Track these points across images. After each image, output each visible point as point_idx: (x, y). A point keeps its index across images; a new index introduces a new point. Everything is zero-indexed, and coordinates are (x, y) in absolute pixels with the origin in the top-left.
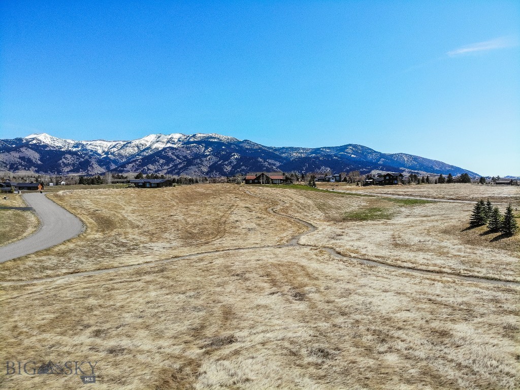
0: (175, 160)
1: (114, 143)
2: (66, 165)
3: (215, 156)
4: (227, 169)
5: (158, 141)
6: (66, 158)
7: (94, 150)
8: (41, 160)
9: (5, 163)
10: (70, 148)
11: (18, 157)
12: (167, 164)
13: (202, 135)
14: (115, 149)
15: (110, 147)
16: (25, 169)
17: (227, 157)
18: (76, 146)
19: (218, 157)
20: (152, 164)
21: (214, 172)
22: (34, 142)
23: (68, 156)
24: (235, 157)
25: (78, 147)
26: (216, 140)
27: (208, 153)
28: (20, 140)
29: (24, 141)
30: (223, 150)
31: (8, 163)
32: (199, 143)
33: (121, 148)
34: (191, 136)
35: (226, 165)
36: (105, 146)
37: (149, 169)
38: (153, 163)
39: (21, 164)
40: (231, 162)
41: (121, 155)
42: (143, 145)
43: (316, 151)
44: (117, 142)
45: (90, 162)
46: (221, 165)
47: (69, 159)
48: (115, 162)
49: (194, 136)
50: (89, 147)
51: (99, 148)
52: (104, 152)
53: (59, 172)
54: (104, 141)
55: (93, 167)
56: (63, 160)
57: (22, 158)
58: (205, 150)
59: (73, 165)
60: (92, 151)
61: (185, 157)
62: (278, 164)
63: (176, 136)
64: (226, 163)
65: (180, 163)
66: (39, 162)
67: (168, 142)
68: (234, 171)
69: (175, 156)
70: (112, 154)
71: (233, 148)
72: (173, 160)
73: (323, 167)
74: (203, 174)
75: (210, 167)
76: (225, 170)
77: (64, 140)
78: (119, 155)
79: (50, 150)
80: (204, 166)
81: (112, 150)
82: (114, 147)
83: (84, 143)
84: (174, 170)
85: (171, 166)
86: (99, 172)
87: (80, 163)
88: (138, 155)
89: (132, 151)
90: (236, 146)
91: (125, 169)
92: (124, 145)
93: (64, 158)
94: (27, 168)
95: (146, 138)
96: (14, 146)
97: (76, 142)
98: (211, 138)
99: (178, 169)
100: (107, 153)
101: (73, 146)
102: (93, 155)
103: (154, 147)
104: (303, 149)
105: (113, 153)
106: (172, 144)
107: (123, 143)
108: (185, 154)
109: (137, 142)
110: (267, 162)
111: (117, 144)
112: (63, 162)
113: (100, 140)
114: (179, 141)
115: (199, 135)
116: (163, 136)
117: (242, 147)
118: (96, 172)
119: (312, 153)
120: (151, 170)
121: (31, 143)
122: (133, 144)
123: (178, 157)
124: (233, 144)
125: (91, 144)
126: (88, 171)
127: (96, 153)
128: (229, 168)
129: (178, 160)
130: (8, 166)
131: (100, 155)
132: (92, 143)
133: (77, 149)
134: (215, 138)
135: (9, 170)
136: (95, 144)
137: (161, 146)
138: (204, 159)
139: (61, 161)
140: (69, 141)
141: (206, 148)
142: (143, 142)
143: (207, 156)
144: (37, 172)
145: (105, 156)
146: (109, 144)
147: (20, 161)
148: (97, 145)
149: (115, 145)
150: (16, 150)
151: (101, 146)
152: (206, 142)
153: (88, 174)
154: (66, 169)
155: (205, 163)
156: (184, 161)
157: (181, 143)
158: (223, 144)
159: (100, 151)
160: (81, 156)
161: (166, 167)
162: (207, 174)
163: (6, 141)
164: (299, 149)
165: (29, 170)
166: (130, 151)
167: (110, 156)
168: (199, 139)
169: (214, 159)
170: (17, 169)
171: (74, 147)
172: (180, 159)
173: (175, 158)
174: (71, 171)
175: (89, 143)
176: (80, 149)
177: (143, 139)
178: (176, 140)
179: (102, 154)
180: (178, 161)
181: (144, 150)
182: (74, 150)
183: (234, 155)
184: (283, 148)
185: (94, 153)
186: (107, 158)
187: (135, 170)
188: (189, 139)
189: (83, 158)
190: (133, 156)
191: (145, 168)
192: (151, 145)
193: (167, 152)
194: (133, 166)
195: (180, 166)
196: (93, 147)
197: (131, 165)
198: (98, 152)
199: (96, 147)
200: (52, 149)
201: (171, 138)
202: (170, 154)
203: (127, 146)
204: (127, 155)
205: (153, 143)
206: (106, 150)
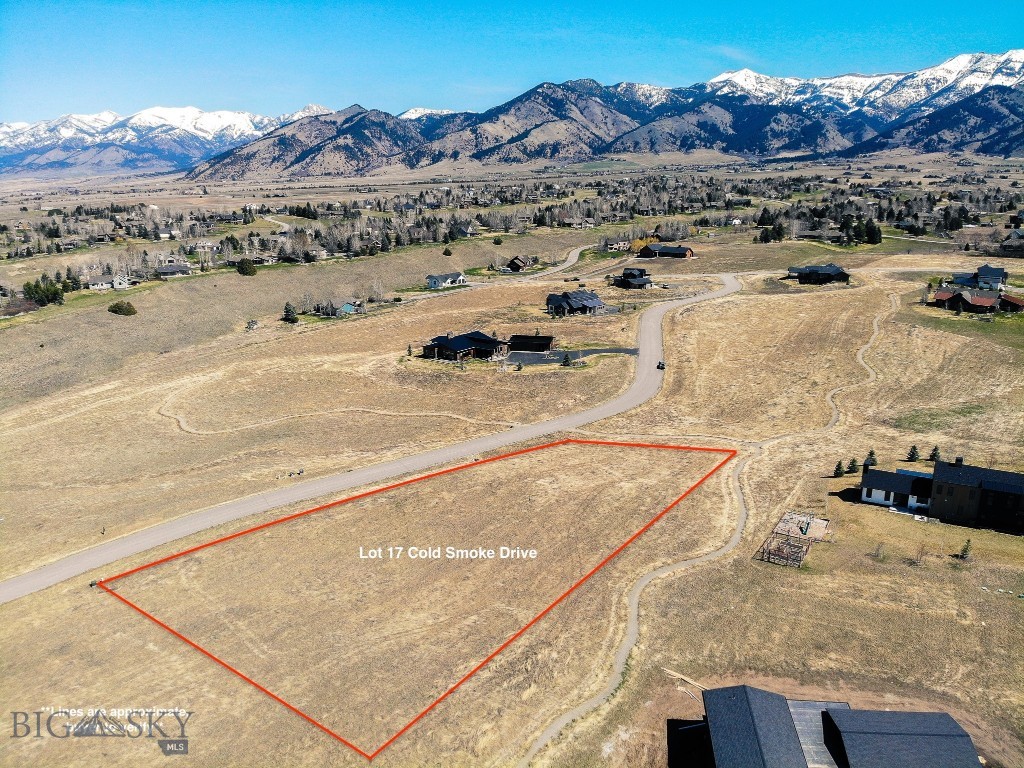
0: (1005, 117)
1: (878, 80)
2: (776, 135)
5: (975, 71)
6: (778, 121)
7: (835, 97)
8: (734, 126)
9: (674, 137)
10: (789, 97)
11: (695, 123)
12: (984, 127)
14: (879, 93)
15: (869, 89)
16: (705, 146)
18: (800, 91)
20: (951, 128)
22: (726, 90)
23: (783, 116)
25: (804, 93)
28: (702, 87)
29: (709, 90)
31: (677, 135)
33: (891, 91)
36: (858, 87)
37: (941, 140)
39: (699, 137)
41: (890, 107)
42: (939, 81)
44: (884, 78)
45: (822, 127)
47: (783, 122)
48: (874, 122)
50: (826, 92)
51: (845, 92)
52: (854, 99)
53: (763, 150)
54: (857, 75)
55: (826, 138)
56: (773, 125)
57: (701, 125)
59: (790, 134)
60: (830, 99)
63: (1019, 57)
66: (731, 131)
67: (998, 71)
69: (1007, 107)
70: (871, 104)
72: (999, 117)
77: (780, 79)
78: (885, 105)
79: (752, 105)
81: (873, 94)
82: (877, 88)
83: (818, 82)
84: (998, 143)
85: (993, 131)
86: (838, 148)
87: (804, 130)
88: (927, 103)
89: (913, 95)
91: (890, 141)
92: (899, 82)
93: (774, 121)
94: (708, 144)
95: (948, 65)
96: (691, 100)
97: (802, 82)
99: (1008, 140)
100: (860, 103)
101: (796, 92)
102: (831, 109)
103: (963, 84)
105: (873, 102)
106: (1008, 75)
107: (895, 78)
109: (926, 75)
111: (884, 81)
112: (772, 130)
113: (849, 75)
116: (987, 58)
118: (831, 147)
120: (945, 141)
121: (719, 93)
122: (918, 80)
123: (1013, 109)
125: (830, 85)
126: (817, 145)
127: (839, 103)
129: (1012, 116)
130: (678, 142)
131: (845, 107)
132: (833, 81)
133: (802, 96)
135: (679, 150)
136: (837, 84)
137: (978, 82)
139: (768, 128)
140: (788, 81)
142: (939, 72)
144: (725, 150)
145: (857, 108)
146: (867, 82)
147: (697, 130)
148: (843, 84)
149: (880, 84)
150: (693, 108)
151: (850, 87)
153: (815, 152)
154: (776, 144)
159: (847, 100)
160: (806, 116)
161: (980, 135)
163: (678, 92)
165: (711, 147)
166: (909, 95)
167: (865, 109)
170: (693, 146)
171: (798, 92)
172: (1017, 114)
173: (1006, 111)
174: (785, 148)
175: (827, 82)
176: (808, 95)
177: (942, 66)
178: (1017, 67)
179: (851, 105)
180: (1012, 120)
181: (940, 94)
182: (797, 98)
185: (834, 103)
186: (858, 114)
187: (911, 144)
189: (810, 119)
190: (915, 107)
191: (934, 137)
192: (957, 81)
193: (989, 99)
194: (908, 134)
195: (1014, 133)
196: (835, 90)
197: (904, 132)
198: (844, 101)
199: (840, 91)
200: (755, 103)
201: (1008, 61)
202: (995, 103)
203: (904, 86)
204: (903, 105)
205: (964, 76)
206: (860, 95)
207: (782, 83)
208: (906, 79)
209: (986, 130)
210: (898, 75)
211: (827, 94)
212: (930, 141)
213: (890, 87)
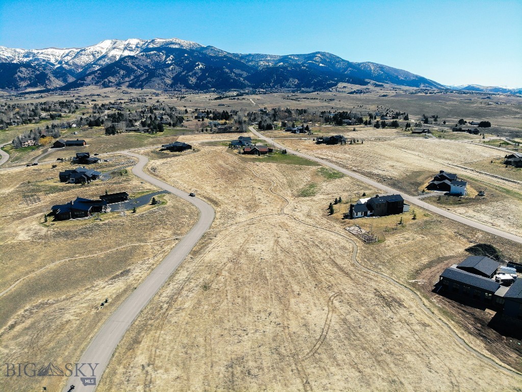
1: (67, 51)
2: (22, 79)
3: (178, 65)
4: (192, 81)
5: (114, 48)
6: (21, 72)
7: (46, 59)
10: (20, 59)
12: (128, 75)
13: (161, 40)
14: (69, 58)
15: (64, 56)
17: (190, 67)
18: (27, 56)
19: (181, 67)
20: (113, 76)
21: (179, 85)
23: (23, 69)
24: (200, 66)
25: (29, 57)
26: (177, 47)
27: (170, 62)
30: (186, 58)
32: (159, 49)
33: (75, 57)
34: (149, 41)
35: (191, 76)
36: (57, 54)
37: (110, 82)
38: (113, 74)
40: (195, 74)
41: (76, 65)
42: (98, 53)
43: (284, 59)
44: (70, 50)
45: (46, 75)
46: (186, 76)
47: (24, 72)
48: (71, 72)
49: (153, 41)
50: (41, 57)
51: (51, 57)
52: (57, 61)
53: (17, 87)
54: (56, 49)
55: (50, 81)
56: (19, 74)
58: (166, 58)
59: (30, 79)
60: (44, 60)
61: (146, 67)
62: (245, 74)
63: (134, 42)
64: (190, 74)
65: (142, 75)
67: (125, 48)
68: (200, 83)
69: (136, 66)
70: (67, 63)
71: (196, 56)
72: (133, 71)
73: (291, 80)
74: (167, 86)
75: (173, 78)
76: (190, 82)
77: (13, 49)
78: (74, 64)
79: (2, 63)
80: (167, 77)
81: (66, 58)
82: (67, 55)
83: (35, 52)
84: (136, 82)
85: (132, 77)
86: (58, 86)
87: (37, 76)
88: (94, 64)
89: (87, 59)
90: (200, 53)
91: (85, 82)
92: (78, 53)
93: (19, 71)
95: (101, 45)
97: (26, 51)
98: (172, 43)
99: (141, 81)
100: (60, 63)
101: (24, 56)
102: (45, 65)
103: (110, 54)
104: (271, 56)
105: (67, 62)
106: (130, 50)
107: (76, 51)
108: (145, 64)
109: (91, 49)
110: (234, 73)
111: (70, 52)
112: (19, 76)
113: (51, 48)
114: (137, 47)
115: (159, 40)
116: (119, 42)
117: (205, 55)
118: (54, 85)
119: (280, 61)
120: (112, 82)
122: (88, 52)
123: (138, 67)
124: (197, 51)
125: (42, 53)
126: (46, 85)
127: (48, 62)
128: (193, 80)
129: (138, 69)
131: (53, 65)
132: (43, 51)
133: (28, 59)
134: (175, 44)
136: (47, 53)
137: (117, 54)
138: (166, 69)
139: (16, 76)
140: (18, 50)
141: (167, 56)
142: (97, 48)
143: (169, 65)
145: (59, 65)
146: (61, 52)
148: (49, 53)
149: (69, 53)
151: (53, 55)
152: (166, 49)
153: (47, 88)
154: (24, 84)
155: (169, 74)
156: (146, 72)
157: (139, 50)
158: (185, 51)
159: (53, 61)
160: (34, 67)
161: (127, 79)
162: (172, 86)
164: (266, 56)
166: (85, 59)
167: (64, 66)
168: (159, 45)
169: (178, 69)
172: (141, 69)
173: (136, 68)
174: (29, 86)
175: (40, 51)
176: (31, 58)
177: (98, 45)
178: (134, 47)
179: (55, 64)
180: (139, 72)
181: (100, 59)
182: (25, 60)
183: (199, 65)
184: (250, 55)
185: (47, 63)
186: (61, 68)
187: (96, 83)
188: (148, 45)
189: (38, 70)
190: (89, 66)
191: (106, 80)
192: (107, 53)
193: (127, 62)
194: (93, 79)
195: (143, 78)
196: (45, 56)
197: (90, 77)
198: (51, 61)
199: (48, 56)
200: (4, 61)
201: (129, 44)
202: (130, 64)
203: (81, 54)
204: (83, 64)
205: (109, 50)
206: (59, 59)
207: (15, 51)
208: (81, 51)
209: (129, 77)
210: (77, 49)
211: (42, 57)
212: (105, 82)
213: (74, 55)
